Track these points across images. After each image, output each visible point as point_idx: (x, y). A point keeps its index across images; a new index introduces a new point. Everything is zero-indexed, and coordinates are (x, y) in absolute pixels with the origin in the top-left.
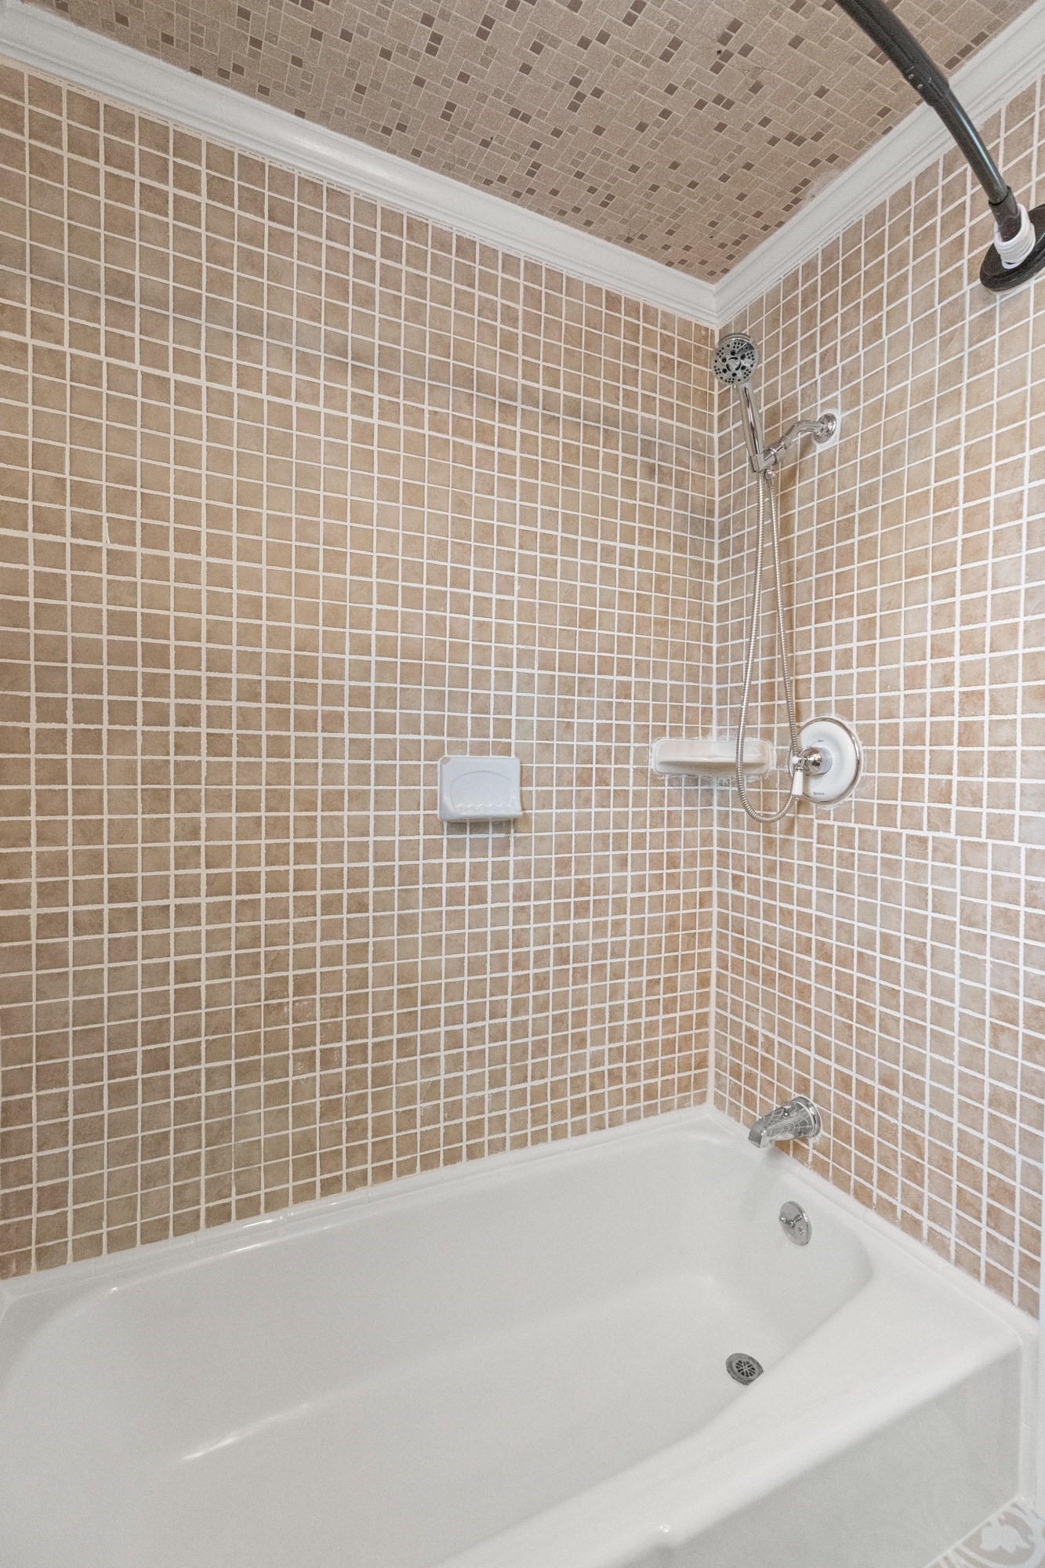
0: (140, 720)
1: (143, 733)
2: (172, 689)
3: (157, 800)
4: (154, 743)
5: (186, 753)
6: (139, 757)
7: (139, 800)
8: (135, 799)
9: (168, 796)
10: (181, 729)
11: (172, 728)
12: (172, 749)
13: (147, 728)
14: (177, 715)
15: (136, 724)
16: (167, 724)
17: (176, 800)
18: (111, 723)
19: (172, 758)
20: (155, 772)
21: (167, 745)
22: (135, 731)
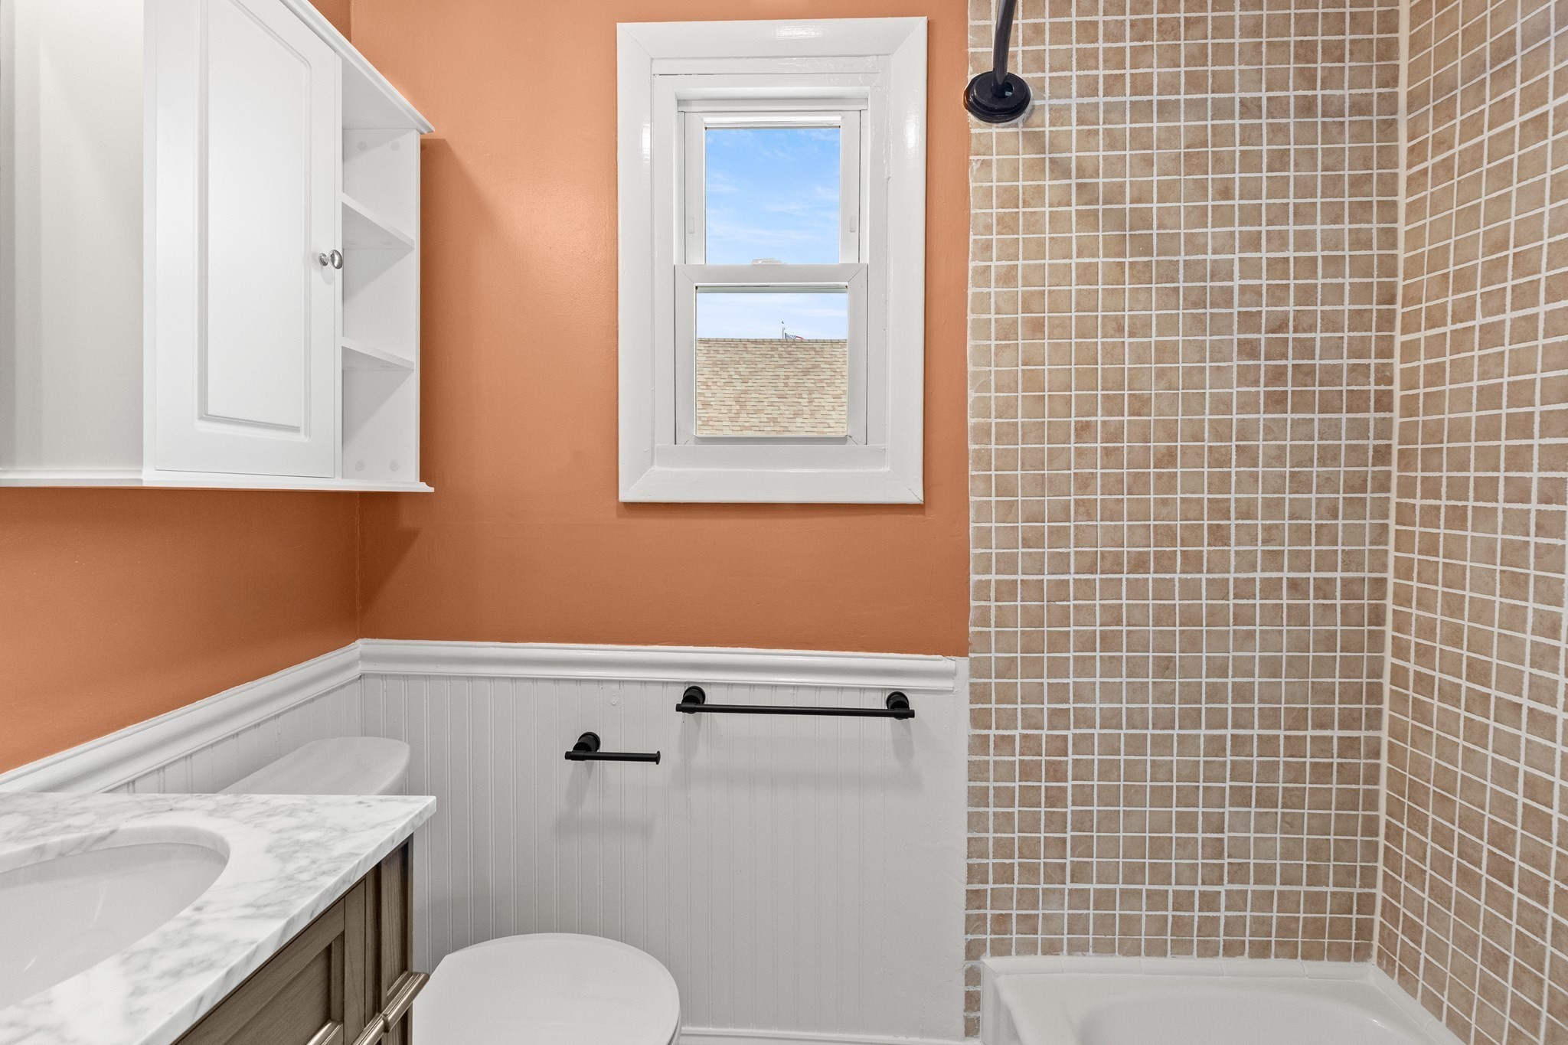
0: (1501, 497)
1: (1504, 510)
2: (1536, 462)
3: (1516, 584)
4: (1515, 523)
5: (1548, 535)
6: (1499, 536)
7: (1498, 582)
8: (1494, 580)
9: (1527, 583)
10: (1544, 507)
11: (1534, 506)
12: (1533, 529)
13: (1508, 506)
14: (1540, 491)
15: (1497, 501)
16: (1528, 501)
17: (1535, 587)
18: (1476, 499)
19: (1532, 539)
20: (1515, 553)
21: (1526, 526)
22: (1496, 509)
